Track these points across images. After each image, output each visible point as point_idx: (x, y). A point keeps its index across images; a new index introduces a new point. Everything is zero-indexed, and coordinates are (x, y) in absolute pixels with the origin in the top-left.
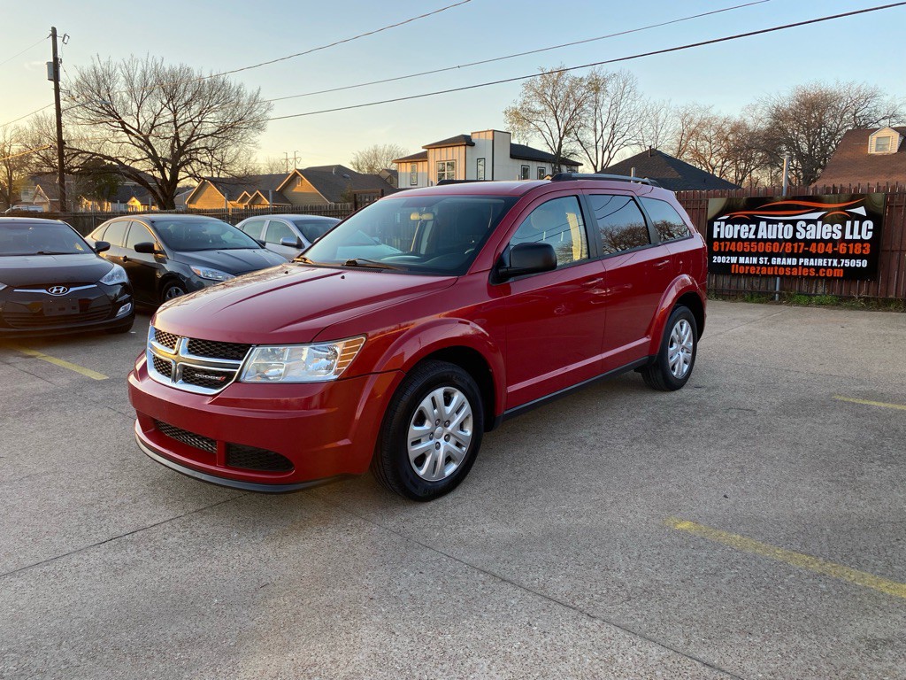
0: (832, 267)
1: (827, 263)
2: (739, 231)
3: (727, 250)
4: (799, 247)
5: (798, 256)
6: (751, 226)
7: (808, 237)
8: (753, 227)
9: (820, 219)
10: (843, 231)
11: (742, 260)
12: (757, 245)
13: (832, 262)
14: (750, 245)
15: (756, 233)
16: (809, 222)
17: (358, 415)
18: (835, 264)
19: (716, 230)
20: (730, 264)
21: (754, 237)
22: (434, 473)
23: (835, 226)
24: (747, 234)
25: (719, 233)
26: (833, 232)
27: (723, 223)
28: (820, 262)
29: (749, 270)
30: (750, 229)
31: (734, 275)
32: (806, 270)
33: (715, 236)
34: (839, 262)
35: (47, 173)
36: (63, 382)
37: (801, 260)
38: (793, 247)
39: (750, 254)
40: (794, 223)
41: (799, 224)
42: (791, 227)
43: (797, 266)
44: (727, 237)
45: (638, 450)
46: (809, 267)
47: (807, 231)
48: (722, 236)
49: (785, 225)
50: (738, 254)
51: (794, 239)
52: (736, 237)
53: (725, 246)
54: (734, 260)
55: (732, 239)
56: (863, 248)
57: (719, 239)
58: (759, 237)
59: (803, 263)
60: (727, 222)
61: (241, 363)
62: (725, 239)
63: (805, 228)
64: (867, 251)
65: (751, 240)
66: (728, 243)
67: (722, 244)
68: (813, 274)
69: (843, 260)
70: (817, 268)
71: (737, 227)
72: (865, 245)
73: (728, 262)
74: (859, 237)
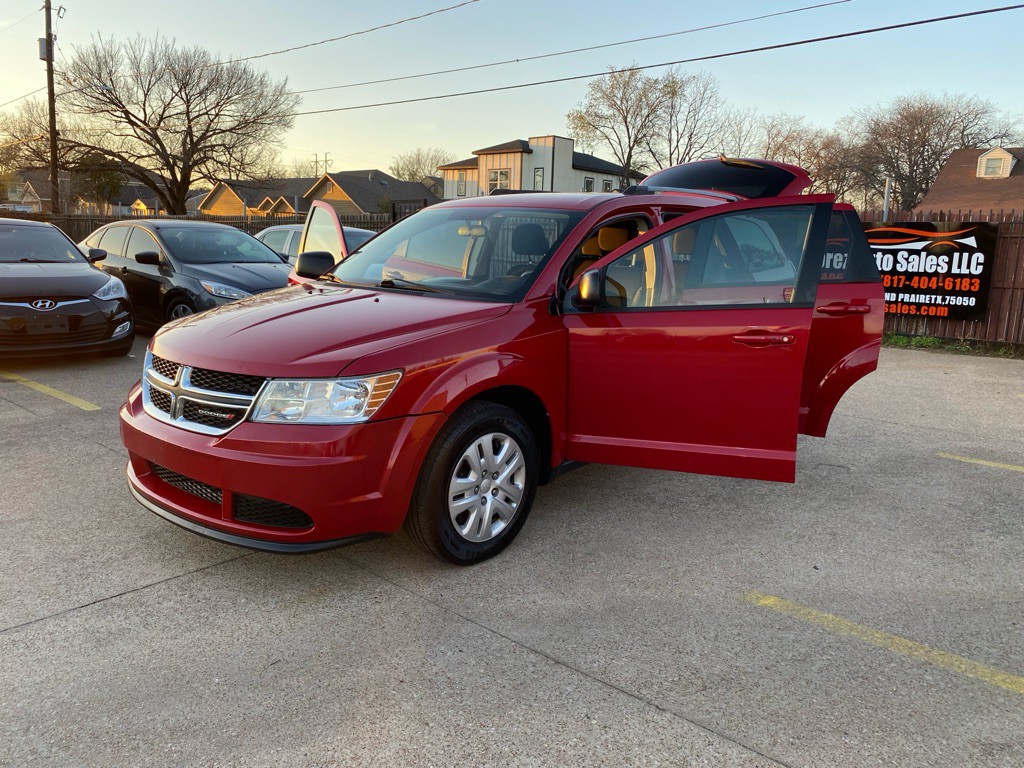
0: (935, 305)
1: (930, 300)
4: (899, 280)
5: (897, 291)
7: (910, 270)
9: (924, 249)
10: (950, 264)
13: (936, 299)
16: (911, 252)
17: (391, 463)
18: (939, 301)
22: (478, 532)
23: (941, 258)
24: (840, 264)
26: (938, 265)
28: (922, 299)
32: (906, 307)
34: (944, 300)
35: (38, 168)
36: (47, 411)
37: (901, 296)
38: (892, 281)
40: (894, 253)
41: (900, 254)
42: (891, 257)
43: (896, 302)
45: (714, 510)
46: (909, 304)
47: (908, 263)
49: (884, 255)
51: (894, 272)
56: (971, 284)
59: (903, 299)
61: (254, 399)
63: (907, 259)
64: (976, 288)
68: (913, 312)
69: (948, 297)
70: (919, 305)
72: (974, 281)
74: (967, 272)
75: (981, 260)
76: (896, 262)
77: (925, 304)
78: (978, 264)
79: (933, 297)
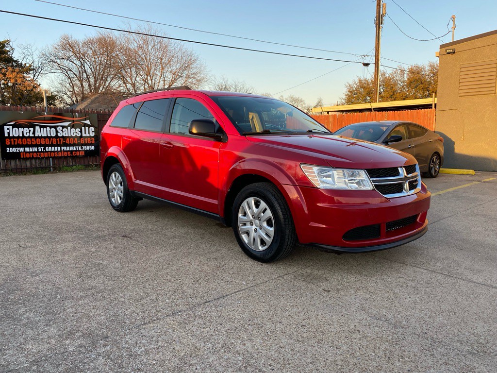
0: (79, 151)
1: (76, 149)
2: (23, 132)
3: (16, 144)
4: (60, 140)
5: (60, 146)
6: (30, 129)
7: (64, 135)
8: (32, 129)
9: (69, 126)
10: (81, 132)
11: (27, 149)
12: (36, 140)
13: (78, 148)
14: (31, 140)
15: (34, 133)
16: (63, 127)
18: (80, 149)
19: (6, 131)
20: (20, 153)
21: (33, 135)
23: (77, 129)
24: (28, 134)
25: (9, 133)
26: (76, 133)
27: (11, 127)
28: (72, 148)
29: (33, 155)
30: (30, 131)
31: (24, 159)
32: (66, 153)
33: (6, 135)
34: (82, 148)
37: (62, 148)
38: (57, 141)
39: (32, 146)
40: (56, 127)
41: (58, 128)
42: (54, 130)
43: (61, 151)
44: (15, 135)
46: (67, 151)
47: (63, 132)
48: (11, 135)
49: (50, 128)
50: (24, 146)
51: (57, 136)
52: (21, 135)
53: (14, 141)
54: (22, 150)
55: (19, 137)
56: (91, 140)
57: (9, 136)
58: (36, 135)
59: (64, 149)
60: (14, 126)
62: (14, 137)
63: (62, 130)
64: (93, 142)
65: (32, 137)
66: (16, 140)
67: (12, 140)
68: (69, 155)
69: (83, 147)
70: (72, 152)
71: (21, 129)
72: (92, 139)
73: (17, 151)
74: (89, 135)
75: (93, 130)
76: (57, 132)
77: (74, 151)
78: (92, 132)
79: (77, 147)
